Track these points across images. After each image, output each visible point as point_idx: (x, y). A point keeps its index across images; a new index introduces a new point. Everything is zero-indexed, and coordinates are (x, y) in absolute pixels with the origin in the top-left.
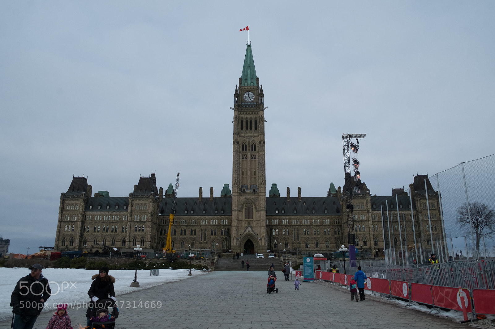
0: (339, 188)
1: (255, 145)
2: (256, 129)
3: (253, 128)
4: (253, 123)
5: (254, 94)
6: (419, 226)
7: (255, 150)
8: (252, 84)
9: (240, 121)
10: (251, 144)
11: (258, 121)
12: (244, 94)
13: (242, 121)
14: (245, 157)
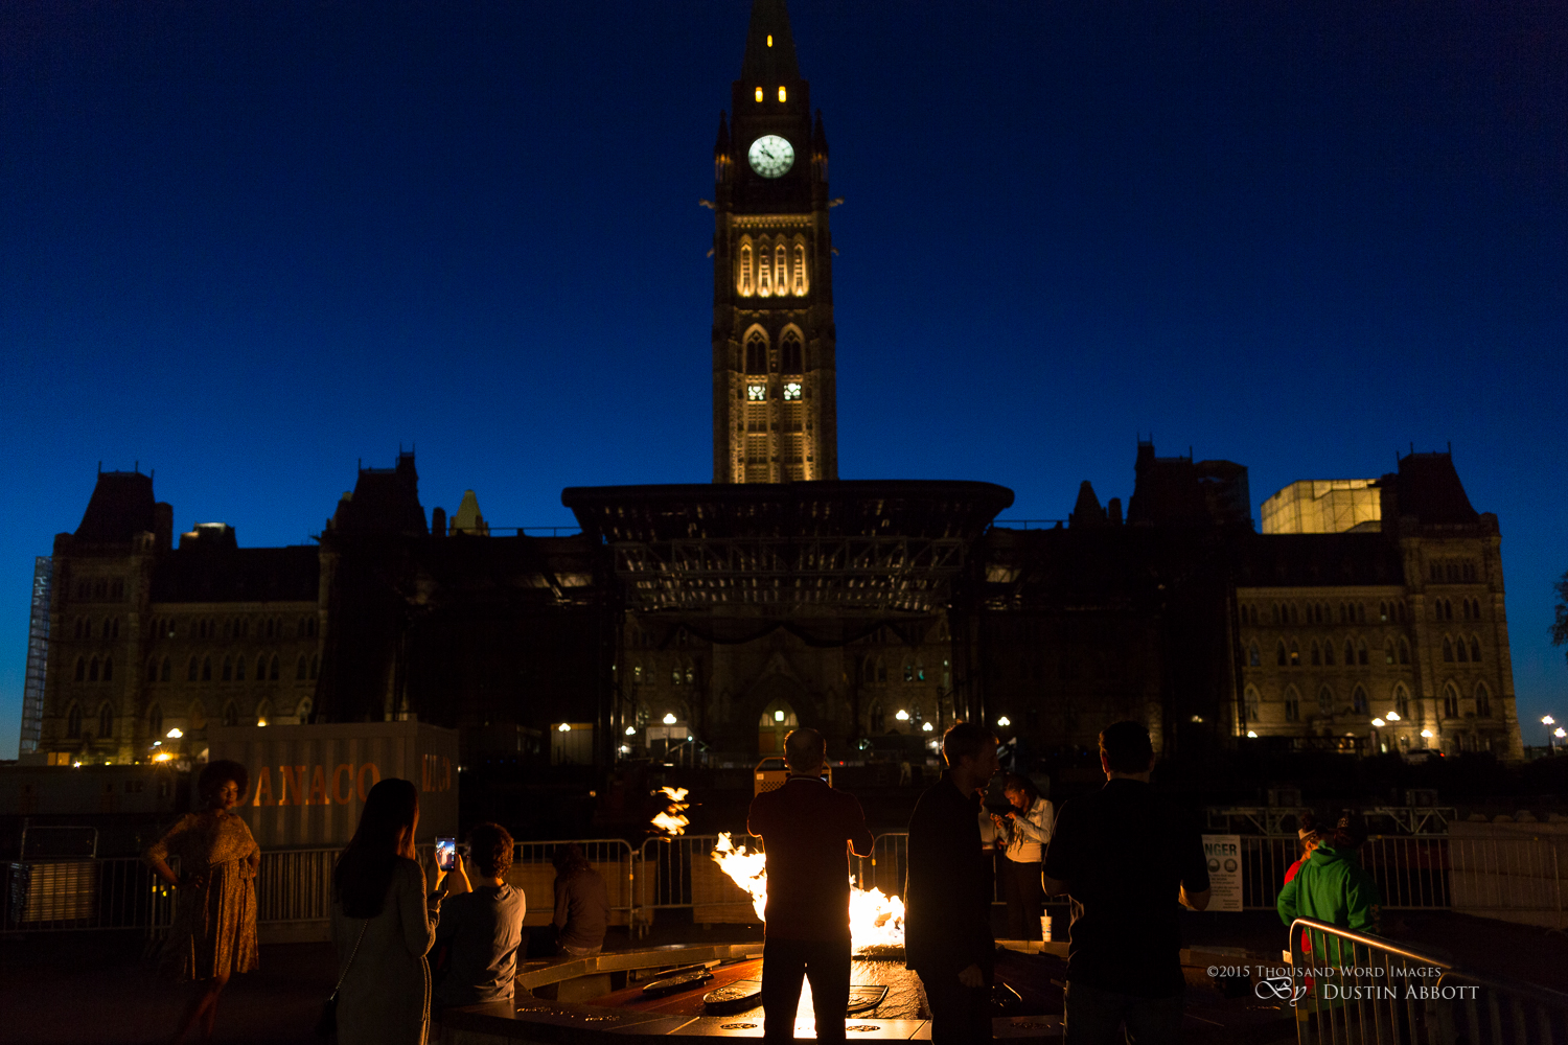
0: (1115, 503)
1: (796, 345)
2: (799, 281)
3: (790, 278)
4: (790, 260)
5: (791, 145)
6: (1414, 644)
7: (797, 364)
9: (739, 253)
10: (781, 342)
11: (807, 251)
12: (752, 146)
13: (747, 253)
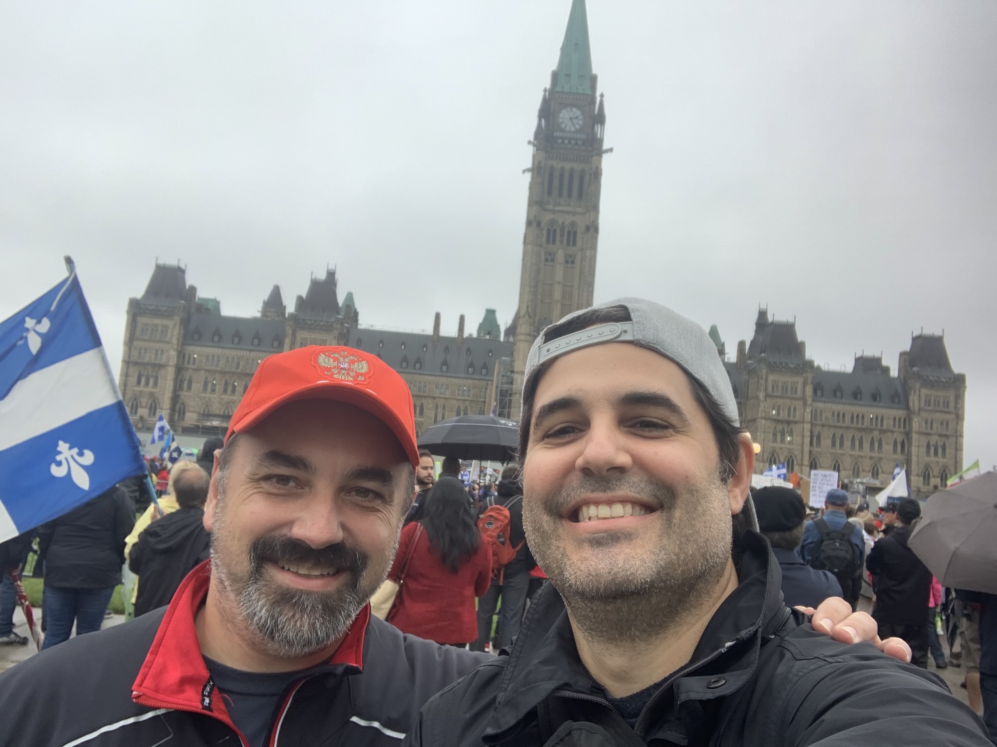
0: (743, 342)
1: (575, 233)
2: (580, 195)
3: (575, 193)
4: (576, 182)
5: (583, 113)
6: (910, 444)
7: (574, 244)
8: (580, 91)
9: (547, 175)
10: (566, 230)
11: (587, 179)
12: (560, 111)
13: (551, 175)
14: (550, 258)
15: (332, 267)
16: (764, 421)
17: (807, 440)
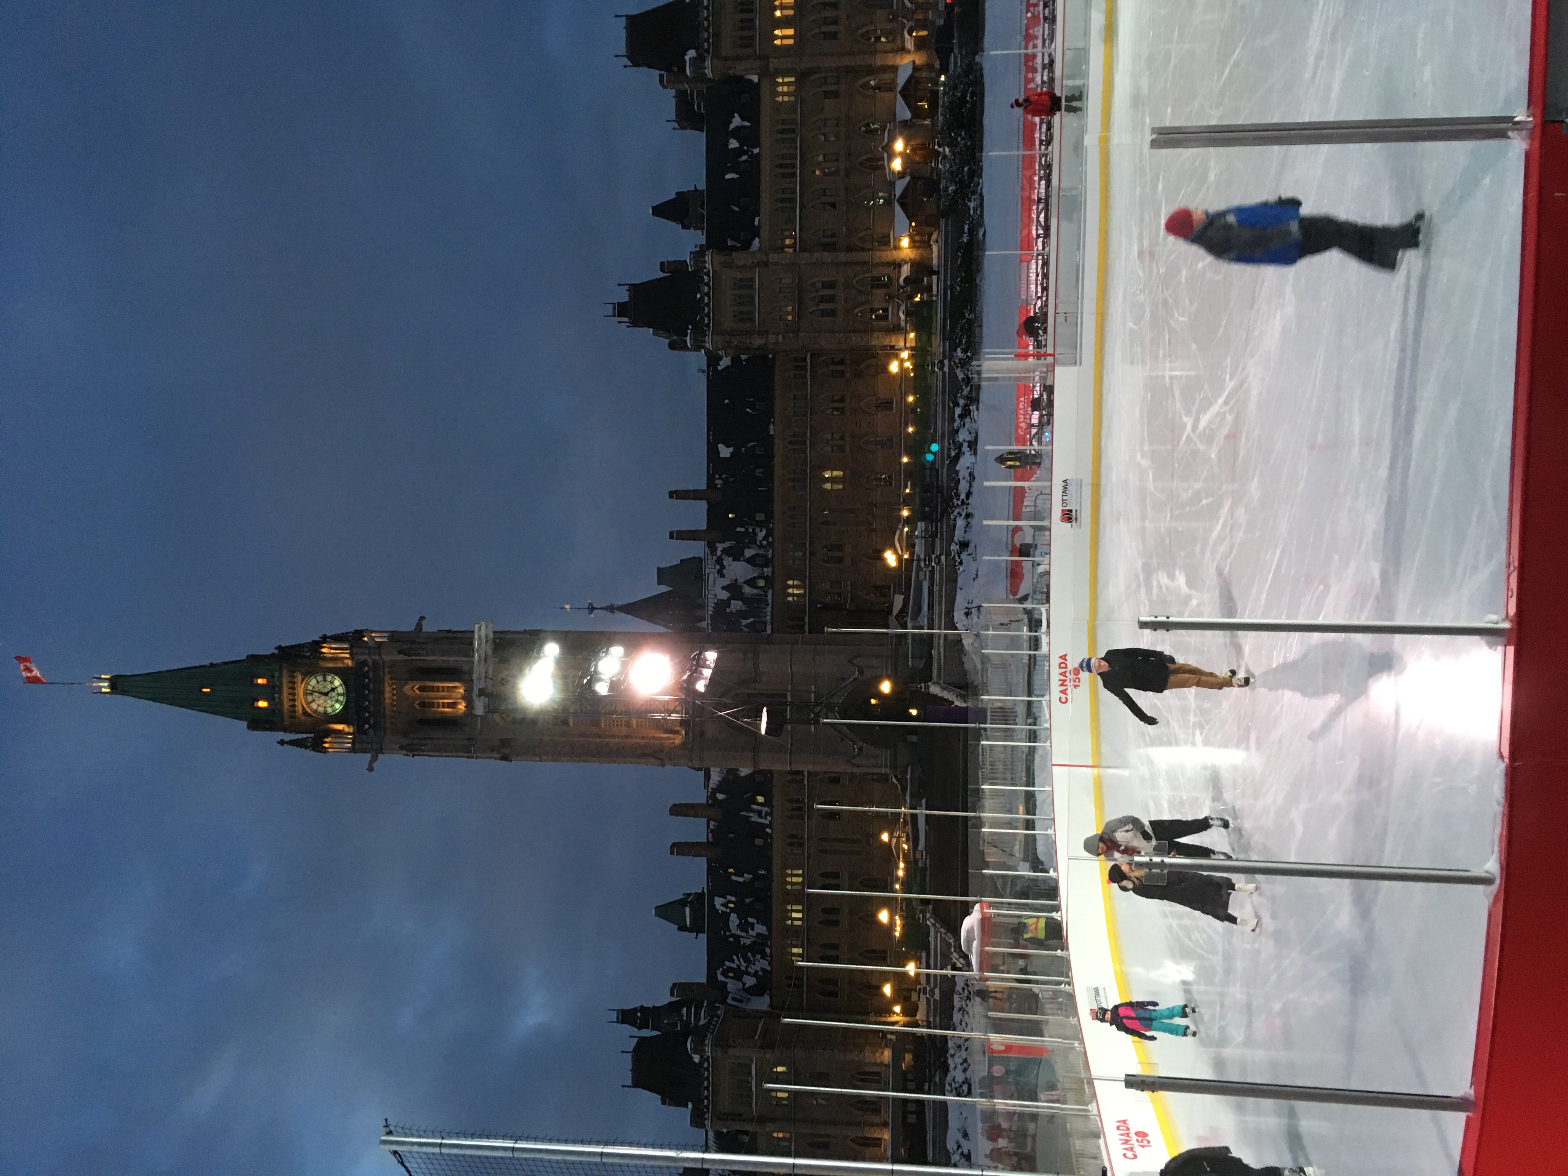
15: (614, 1016)
16: (801, 334)
17: (827, 257)
